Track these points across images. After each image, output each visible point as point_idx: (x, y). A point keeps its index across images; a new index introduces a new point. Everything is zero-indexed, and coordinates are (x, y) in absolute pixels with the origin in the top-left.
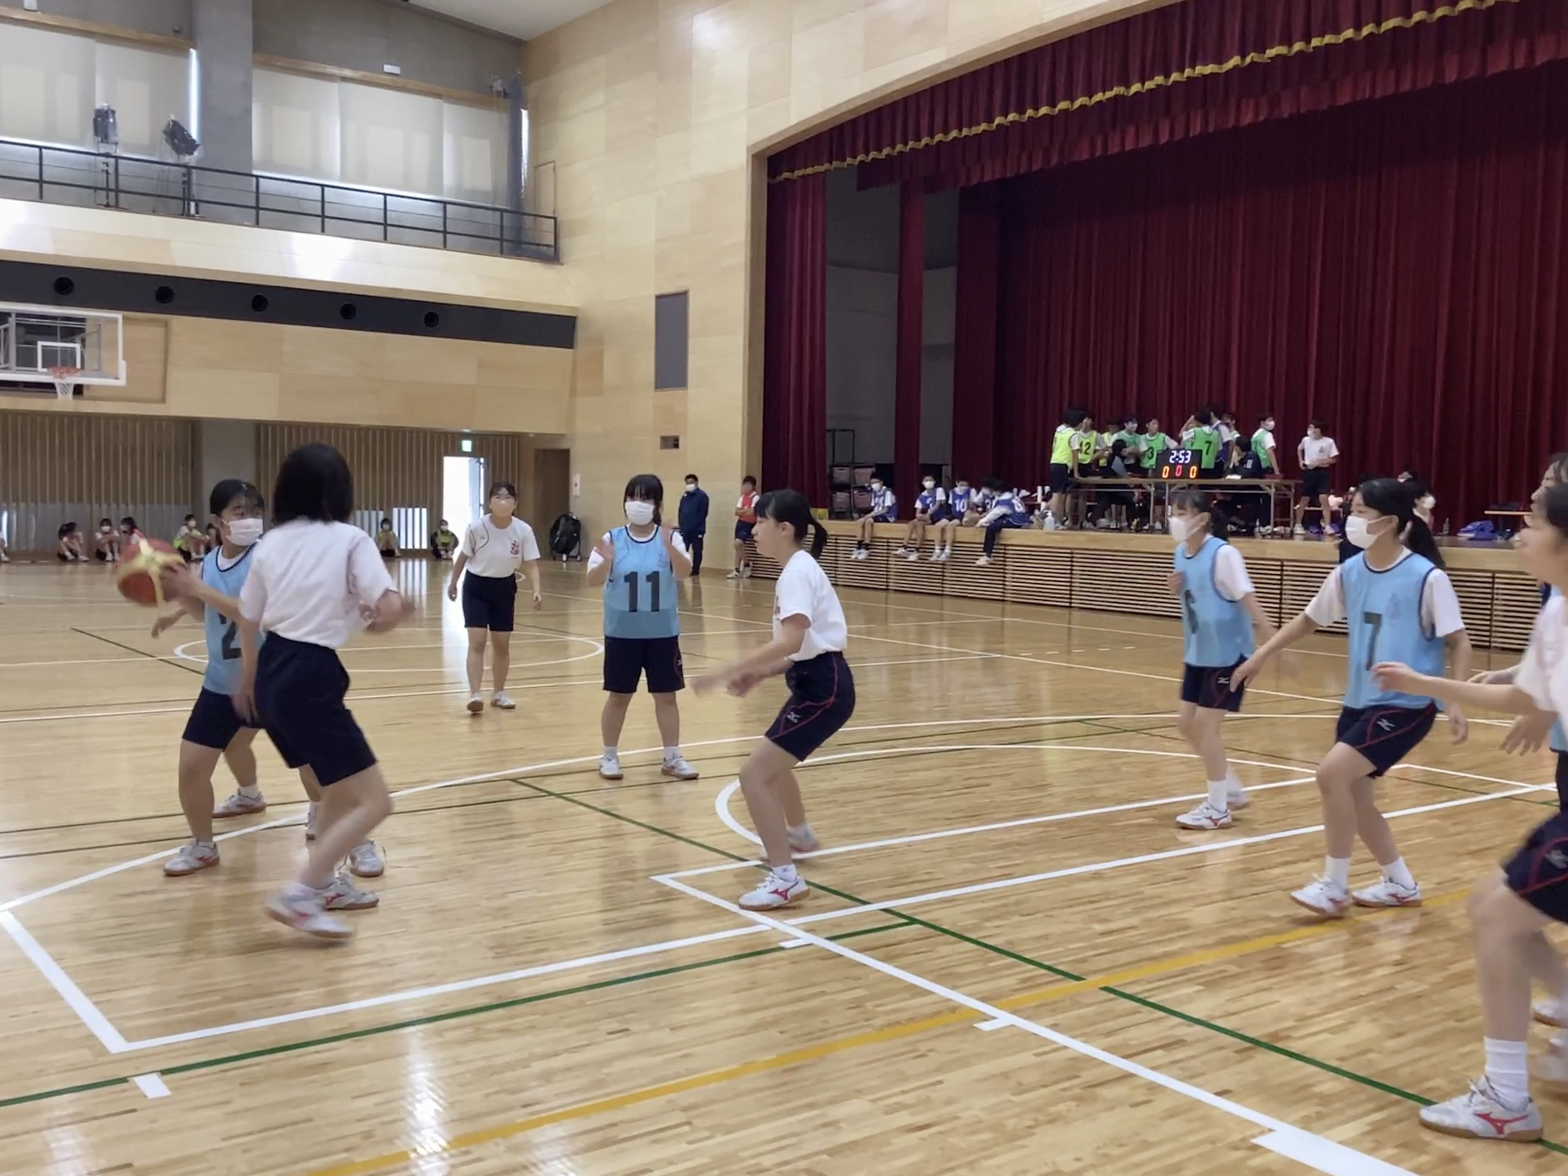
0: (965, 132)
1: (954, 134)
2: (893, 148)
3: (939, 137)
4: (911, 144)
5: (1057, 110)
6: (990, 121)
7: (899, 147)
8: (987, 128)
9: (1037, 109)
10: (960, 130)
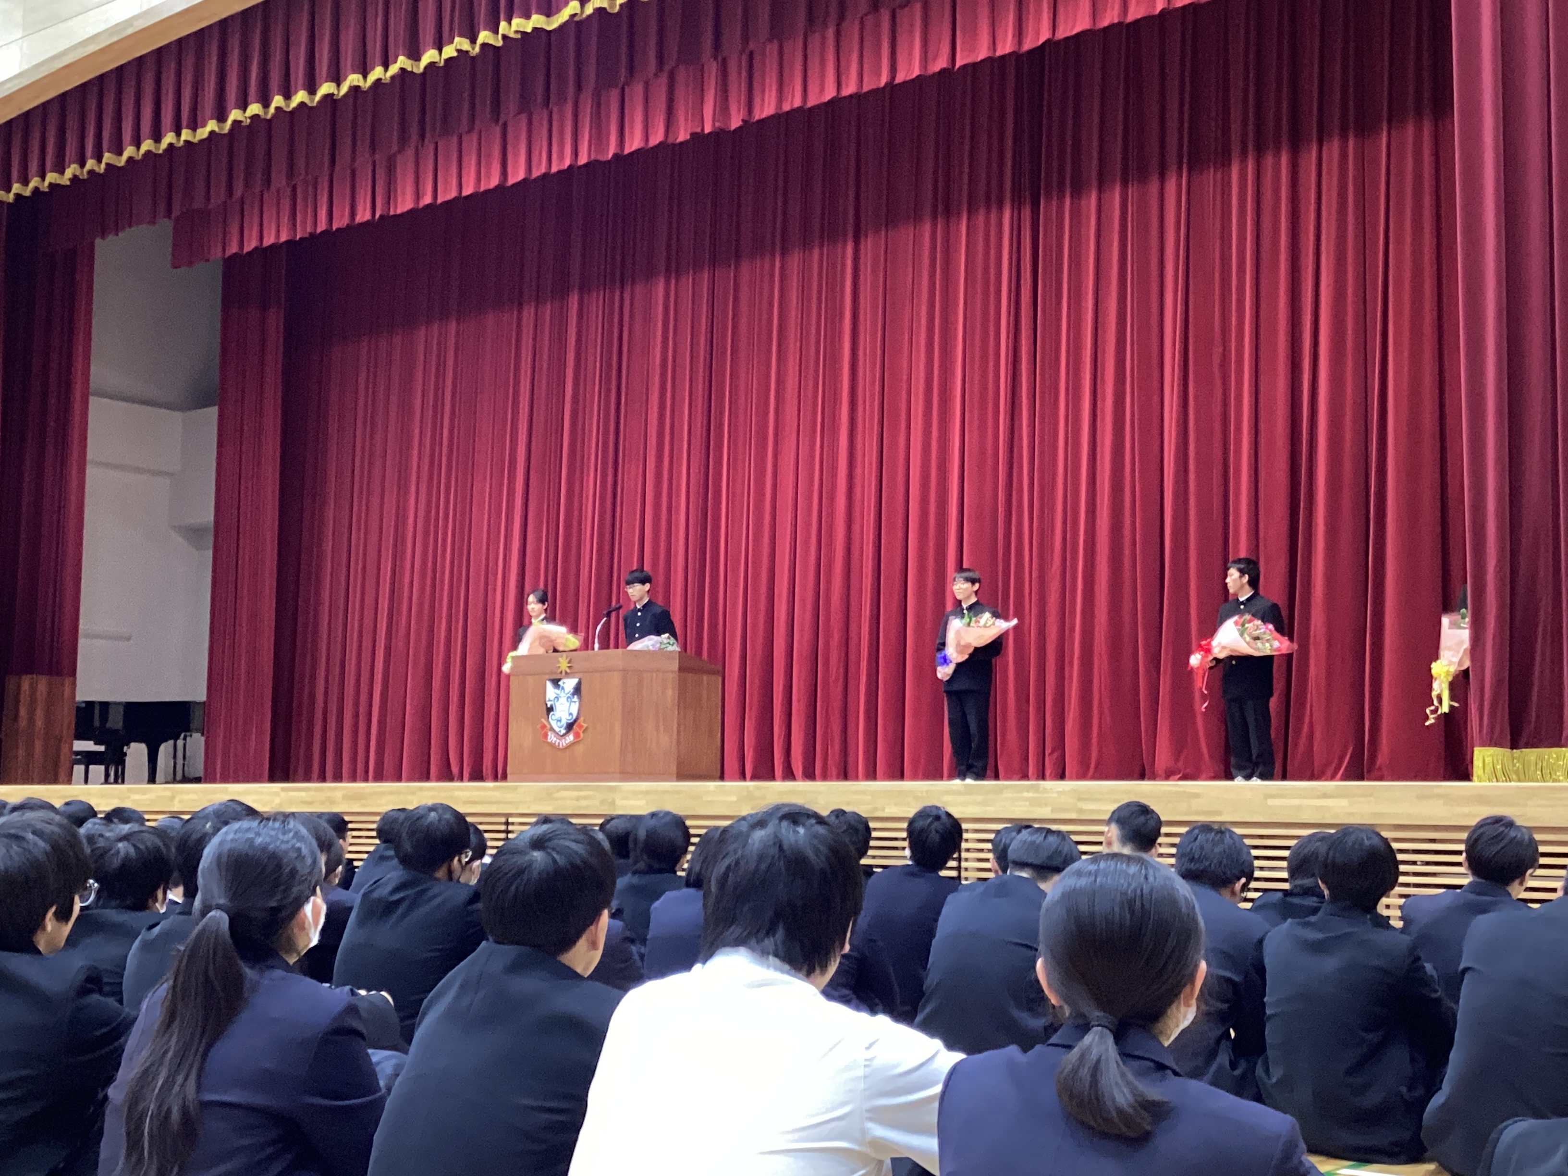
0: (186, 135)
1: (169, 138)
2: (82, 165)
3: (147, 145)
4: (107, 157)
5: (318, 97)
6: (221, 118)
7: (90, 164)
8: (216, 129)
9: (288, 97)
10: (178, 134)
